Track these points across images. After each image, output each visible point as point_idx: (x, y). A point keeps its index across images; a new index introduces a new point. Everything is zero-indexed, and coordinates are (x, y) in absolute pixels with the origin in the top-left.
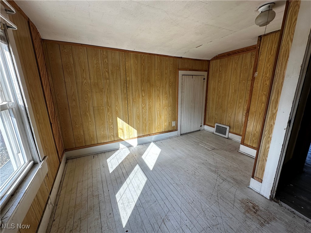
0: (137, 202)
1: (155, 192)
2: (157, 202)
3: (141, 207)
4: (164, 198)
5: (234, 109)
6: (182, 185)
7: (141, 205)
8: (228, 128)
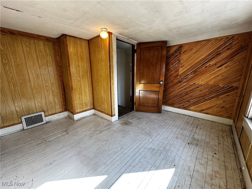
0: (154, 170)
1: (137, 161)
2: (144, 156)
3: (155, 165)
4: (139, 153)
5: (43, 93)
6: (121, 146)
7: (154, 165)
8: (43, 113)
